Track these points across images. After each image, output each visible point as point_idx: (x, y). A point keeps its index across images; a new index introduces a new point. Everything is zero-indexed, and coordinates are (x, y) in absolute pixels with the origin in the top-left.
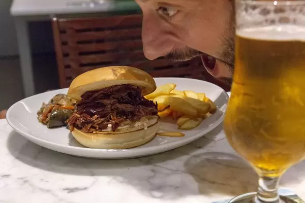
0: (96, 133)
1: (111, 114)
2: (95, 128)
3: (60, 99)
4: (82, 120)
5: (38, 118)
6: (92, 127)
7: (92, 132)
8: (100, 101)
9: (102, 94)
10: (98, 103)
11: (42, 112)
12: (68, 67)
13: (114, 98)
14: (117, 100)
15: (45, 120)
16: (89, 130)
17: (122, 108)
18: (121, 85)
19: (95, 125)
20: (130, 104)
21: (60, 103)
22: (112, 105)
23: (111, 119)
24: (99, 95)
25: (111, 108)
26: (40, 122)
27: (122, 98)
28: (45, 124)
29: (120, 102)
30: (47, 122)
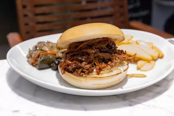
0: (85, 76)
1: (95, 61)
2: (84, 72)
3: (43, 46)
4: (74, 66)
5: (28, 61)
6: (82, 72)
7: (82, 76)
8: (85, 51)
9: (86, 45)
10: (84, 52)
11: (31, 56)
12: (25, 16)
13: (96, 49)
14: (98, 50)
15: (35, 63)
16: (80, 74)
17: (103, 56)
18: (102, 38)
19: (84, 70)
20: (108, 53)
21: (43, 49)
22: (95, 53)
23: (95, 65)
24: (84, 45)
25: (94, 56)
26: (30, 64)
27: (102, 48)
28: (35, 66)
29: (101, 52)
30: (37, 65)
